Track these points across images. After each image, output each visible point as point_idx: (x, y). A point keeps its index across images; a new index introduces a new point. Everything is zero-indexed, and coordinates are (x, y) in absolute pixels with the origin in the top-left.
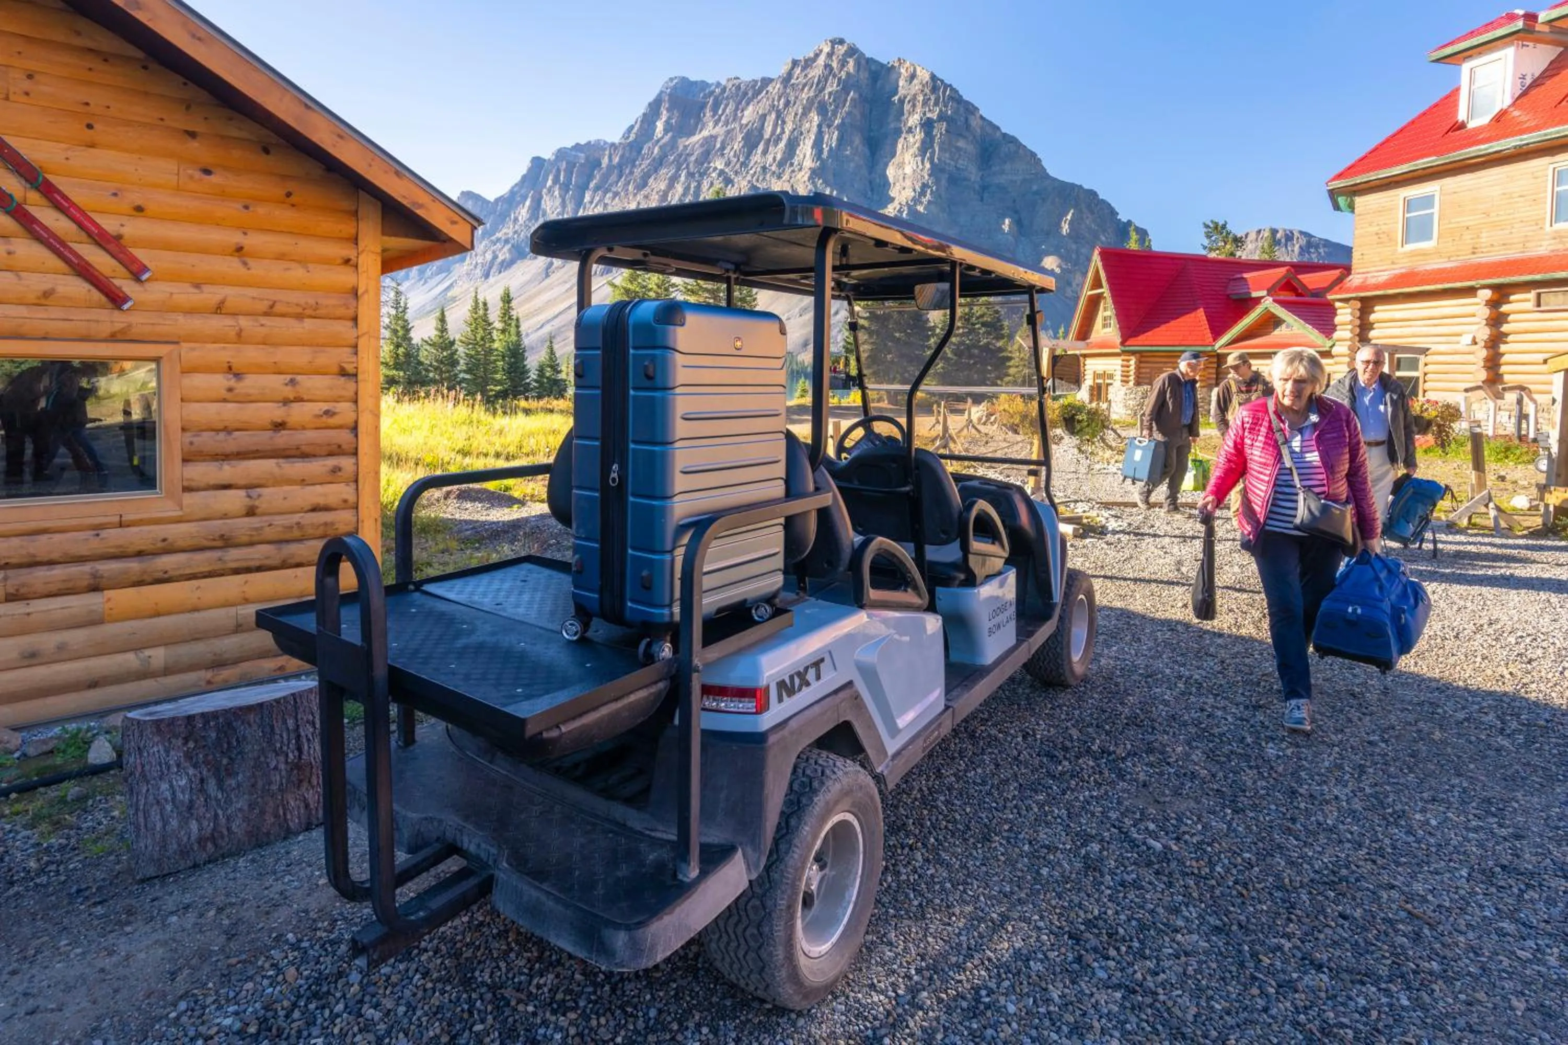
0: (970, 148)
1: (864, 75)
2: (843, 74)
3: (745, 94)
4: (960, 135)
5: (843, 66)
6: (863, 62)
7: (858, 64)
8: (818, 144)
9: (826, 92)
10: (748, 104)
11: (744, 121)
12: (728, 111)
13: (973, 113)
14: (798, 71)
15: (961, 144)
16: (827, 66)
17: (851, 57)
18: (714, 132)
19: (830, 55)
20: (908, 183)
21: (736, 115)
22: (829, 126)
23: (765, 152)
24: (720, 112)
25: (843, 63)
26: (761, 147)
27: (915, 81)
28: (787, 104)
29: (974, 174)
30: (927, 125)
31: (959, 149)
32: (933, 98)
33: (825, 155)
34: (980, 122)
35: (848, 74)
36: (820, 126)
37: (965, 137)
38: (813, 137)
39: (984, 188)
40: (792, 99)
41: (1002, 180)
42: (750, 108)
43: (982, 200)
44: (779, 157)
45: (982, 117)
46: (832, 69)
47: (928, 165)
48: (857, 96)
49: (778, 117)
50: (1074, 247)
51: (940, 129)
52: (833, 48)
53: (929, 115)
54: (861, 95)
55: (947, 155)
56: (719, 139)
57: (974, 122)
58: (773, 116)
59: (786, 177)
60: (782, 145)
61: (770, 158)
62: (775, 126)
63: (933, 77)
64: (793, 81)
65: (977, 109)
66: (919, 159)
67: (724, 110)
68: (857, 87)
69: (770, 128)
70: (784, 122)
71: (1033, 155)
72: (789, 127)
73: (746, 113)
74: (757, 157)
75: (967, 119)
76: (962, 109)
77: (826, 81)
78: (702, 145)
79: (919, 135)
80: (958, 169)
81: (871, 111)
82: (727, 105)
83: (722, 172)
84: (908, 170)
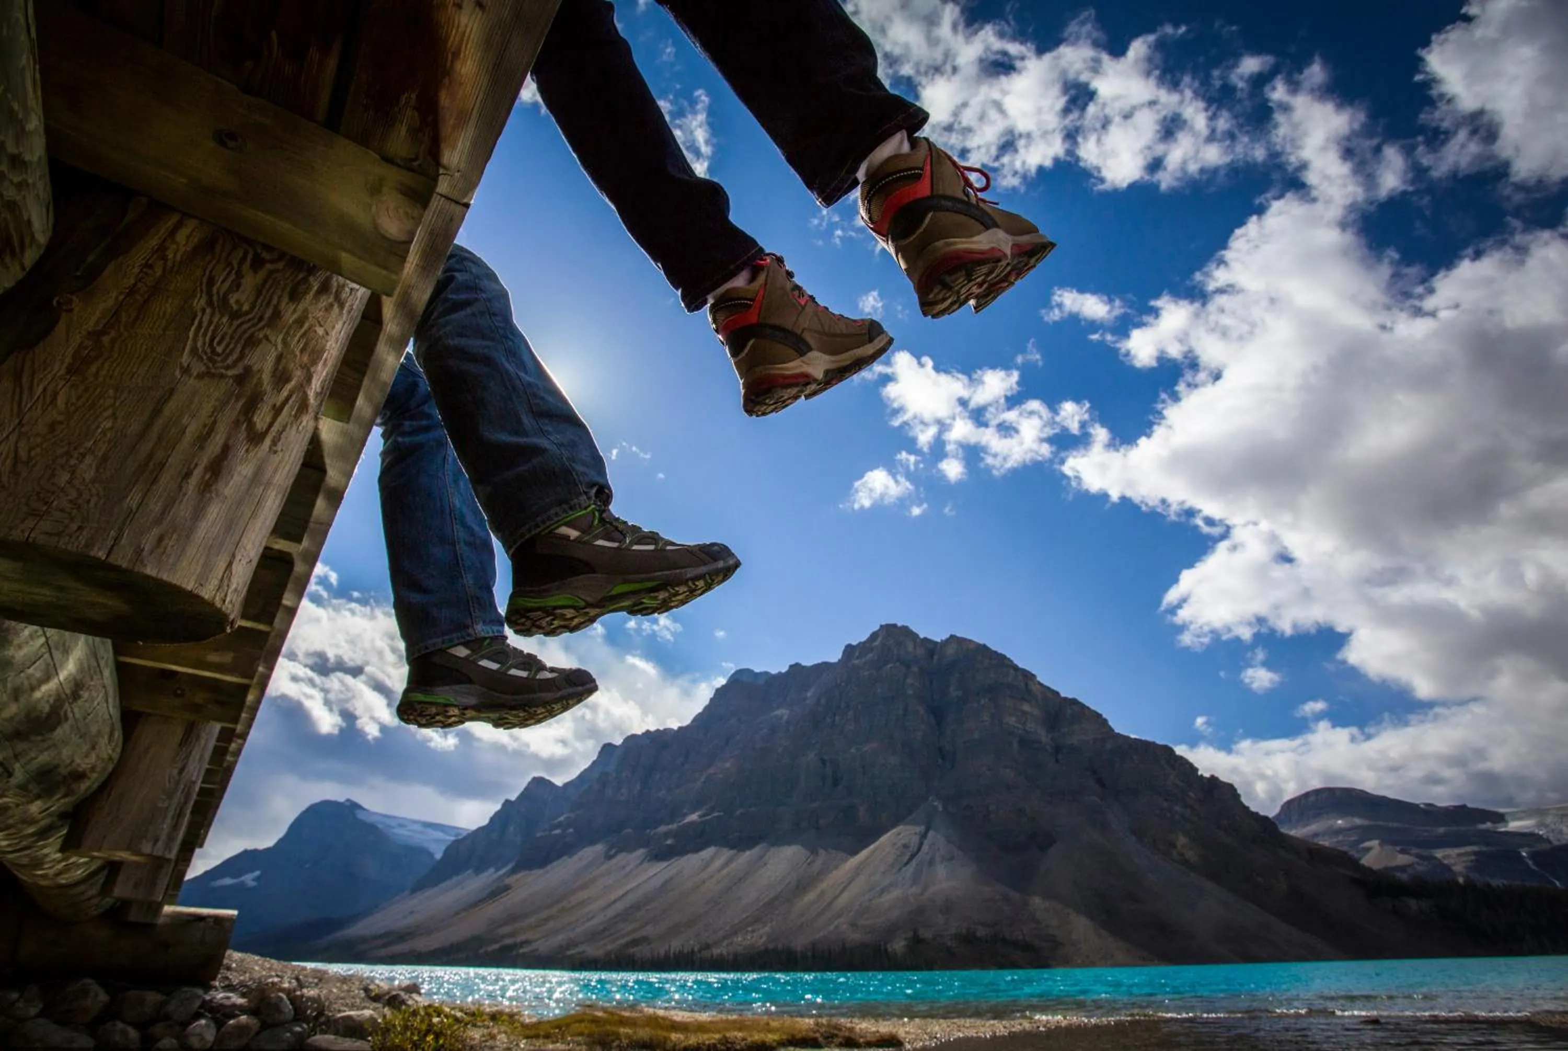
0: (1036, 712)
1: (920, 652)
2: (902, 653)
3: (808, 677)
4: (1023, 699)
6: (918, 641)
7: (914, 642)
10: (810, 686)
12: (791, 693)
13: (1031, 680)
14: (857, 652)
15: (1026, 707)
16: (885, 647)
18: (778, 712)
19: (886, 636)
24: (784, 695)
27: (970, 655)
29: (1043, 736)
31: (1024, 713)
33: (891, 725)
34: (1038, 686)
37: (1028, 702)
39: (1058, 749)
41: (1074, 740)
42: (813, 689)
43: (1057, 761)
45: (1039, 683)
48: (916, 669)
49: (841, 692)
50: (1165, 805)
54: (920, 669)
56: (784, 719)
57: (1034, 688)
58: (836, 692)
60: (847, 718)
65: (1034, 676)
67: (788, 692)
68: (916, 662)
71: (1099, 716)
73: (809, 693)
75: (1026, 685)
76: (1020, 677)
78: (767, 724)
79: (983, 701)
81: (931, 683)
82: (790, 690)
83: (787, 748)
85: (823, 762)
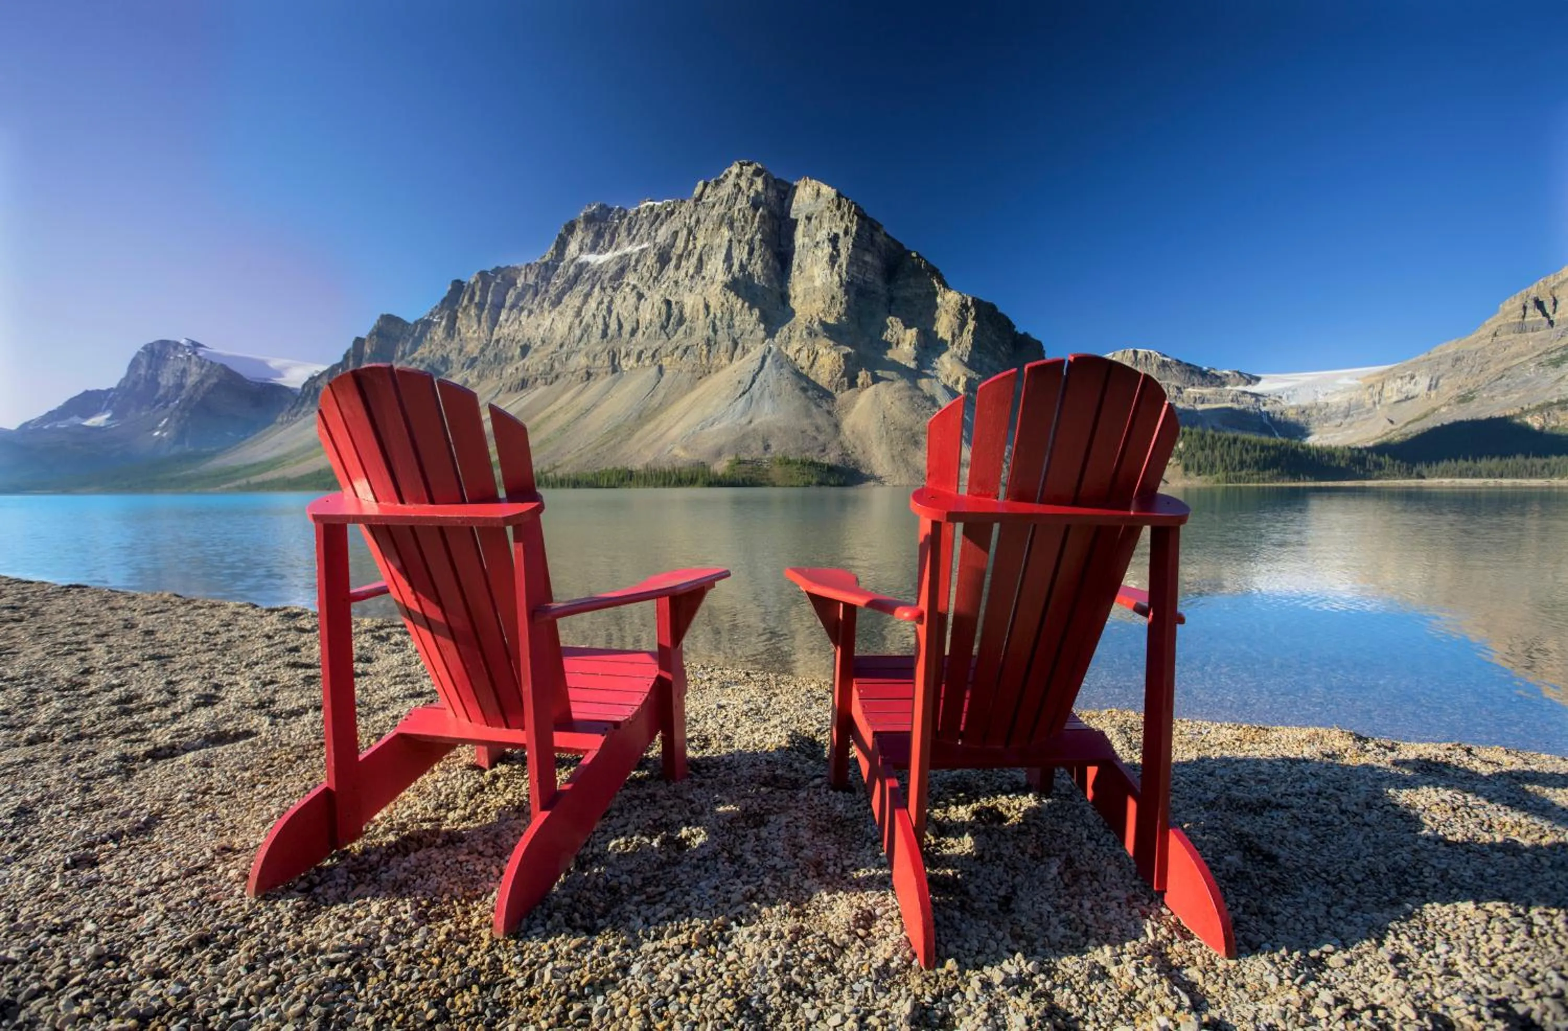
0: (877, 263)
1: (772, 193)
2: (752, 194)
3: (658, 215)
4: (866, 250)
5: (751, 184)
6: (771, 181)
7: (766, 182)
8: (728, 258)
9: (736, 208)
10: (662, 224)
11: (658, 240)
12: (642, 231)
13: (877, 230)
14: (708, 190)
15: (868, 258)
16: (736, 185)
17: (758, 175)
18: (628, 249)
19: (739, 176)
20: (818, 295)
21: (649, 234)
22: (740, 242)
23: (677, 267)
24: (634, 232)
25: (752, 183)
26: (673, 262)
27: (820, 200)
28: (698, 221)
29: (880, 287)
30: (834, 240)
31: (865, 263)
32: (838, 214)
33: (736, 268)
34: (884, 238)
35: (757, 192)
36: (730, 241)
37: (870, 252)
38: (724, 252)
39: (891, 300)
40: (702, 217)
41: (908, 292)
42: (664, 228)
43: (890, 312)
44: (691, 271)
45: (886, 235)
46: (740, 189)
47: (837, 278)
48: (766, 212)
49: (690, 232)
51: (845, 246)
52: (741, 169)
53: (835, 230)
54: (770, 212)
55: (855, 268)
56: (634, 258)
57: (879, 238)
58: (685, 232)
59: (698, 290)
60: (694, 260)
61: (682, 273)
62: (687, 241)
63: (839, 195)
64: (704, 200)
65: (880, 226)
66: (828, 272)
67: (639, 230)
68: (766, 204)
69: (682, 245)
70: (695, 238)
71: (936, 270)
72: (700, 243)
73: (660, 232)
74: (670, 271)
75: (872, 235)
76: (866, 227)
77: (736, 199)
78: (617, 263)
79: (827, 249)
80: (865, 282)
81: (780, 226)
82: (641, 226)
83: (634, 287)
84: (818, 283)
85: (668, 303)
